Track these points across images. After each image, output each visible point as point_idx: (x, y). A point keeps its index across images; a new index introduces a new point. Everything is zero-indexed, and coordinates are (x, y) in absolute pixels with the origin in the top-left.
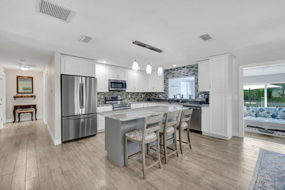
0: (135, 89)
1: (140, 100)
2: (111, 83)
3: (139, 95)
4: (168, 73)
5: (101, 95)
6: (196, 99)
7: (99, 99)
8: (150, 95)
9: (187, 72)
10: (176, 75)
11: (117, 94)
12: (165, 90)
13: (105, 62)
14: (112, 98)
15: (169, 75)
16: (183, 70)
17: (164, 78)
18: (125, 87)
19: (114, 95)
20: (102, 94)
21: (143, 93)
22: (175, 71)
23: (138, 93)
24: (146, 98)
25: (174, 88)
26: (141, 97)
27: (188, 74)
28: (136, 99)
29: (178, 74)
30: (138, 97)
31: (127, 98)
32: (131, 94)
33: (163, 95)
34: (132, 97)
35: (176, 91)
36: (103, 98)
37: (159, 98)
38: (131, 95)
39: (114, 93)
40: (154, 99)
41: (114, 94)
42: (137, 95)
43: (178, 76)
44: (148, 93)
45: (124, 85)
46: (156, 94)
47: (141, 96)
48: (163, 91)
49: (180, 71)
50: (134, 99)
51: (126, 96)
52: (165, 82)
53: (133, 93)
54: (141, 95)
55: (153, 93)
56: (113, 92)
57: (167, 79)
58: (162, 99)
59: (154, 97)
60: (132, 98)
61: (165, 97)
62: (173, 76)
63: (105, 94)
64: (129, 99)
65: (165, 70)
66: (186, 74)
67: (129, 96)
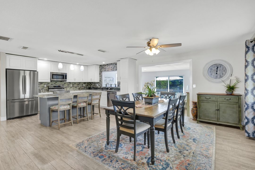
0: (75, 79)
1: (81, 88)
2: (53, 75)
3: (80, 84)
4: (102, 68)
5: (44, 84)
6: (118, 87)
7: (42, 88)
8: (91, 84)
9: (113, 67)
10: (107, 69)
11: (60, 83)
12: (100, 81)
14: (54, 87)
15: (103, 70)
16: (111, 66)
17: (100, 72)
18: (66, 79)
19: (57, 84)
20: (45, 84)
21: (85, 83)
22: (106, 67)
23: (80, 83)
24: (88, 87)
26: (83, 86)
27: (113, 69)
28: (78, 87)
29: (108, 69)
30: (80, 86)
31: (69, 87)
32: (72, 83)
33: (99, 84)
34: (74, 86)
36: (46, 87)
37: (96, 87)
38: (72, 84)
39: (57, 82)
40: (93, 87)
41: (56, 83)
42: (78, 85)
43: (108, 71)
44: (89, 82)
45: (64, 76)
46: (95, 83)
47: (83, 85)
48: (99, 82)
49: (109, 67)
50: (76, 87)
51: (68, 85)
52: (100, 75)
53: (75, 83)
54: (82, 84)
55: (93, 83)
56: (56, 82)
57: (101, 72)
58: (98, 87)
59: (93, 86)
60: (74, 87)
61: (101, 85)
62: (105, 70)
63: (48, 84)
64: (71, 88)
65: (100, 65)
66: (112, 69)
67: (71, 85)
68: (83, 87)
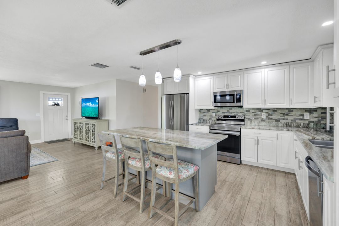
1: (294, 124)
3: (292, 113)
5: (212, 112)
7: (210, 117)
11: (237, 111)
14: (225, 116)
19: (231, 113)
20: (214, 111)
26: (303, 119)
28: (283, 121)
31: (258, 118)
32: (267, 111)
34: (271, 117)
36: (214, 116)
38: (266, 113)
39: (232, 109)
41: (231, 111)
42: (285, 114)
47: (303, 115)
50: (277, 121)
53: (275, 110)
54: (300, 113)
56: (230, 108)
60: (272, 119)
63: (217, 111)
64: (262, 121)
67: (264, 116)
68: (302, 122)
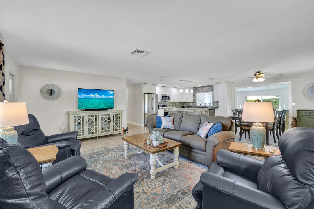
1: (177, 107)
2: (163, 96)
6: (213, 105)
8: (184, 104)
9: (207, 89)
10: (201, 91)
11: (165, 103)
12: (194, 100)
13: (160, 85)
15: (197, 91)
16: (205, 88)
17: (194, 93)
18: (170, 99)
19: (163, 104)
21: (179, 103)
22: (201, 89)
23: (176, 102)
24: (181, 106)
25: (200, 99)
26: (178, 105)
30: (176, 105)
33: (193, 103)
35: (202, 101)
37: (190, 106)
40: (187, 106)
42: (175, 104)
43: (202, 92)
44: (183, 102)
45: (169, 98)
46: (188, 103)
48: (193, 101)
49: (204, 89)
50: (174, 106)
51: (169, 104)
52: (194, 95)
53: (173, 102)
55: (186, 102)
56: (163, 102)
57: (196, 93)
58: (192, 106)
59: (186, 105)
61: (194, 105)
62: (199, 92)
64: (171, 106)
65: (194, 88)
66: (207, 91)
67: (171, 104)
